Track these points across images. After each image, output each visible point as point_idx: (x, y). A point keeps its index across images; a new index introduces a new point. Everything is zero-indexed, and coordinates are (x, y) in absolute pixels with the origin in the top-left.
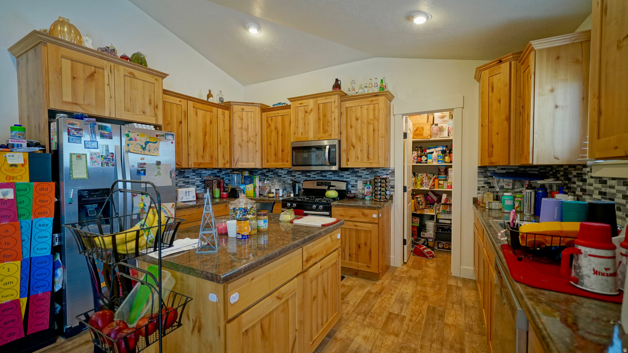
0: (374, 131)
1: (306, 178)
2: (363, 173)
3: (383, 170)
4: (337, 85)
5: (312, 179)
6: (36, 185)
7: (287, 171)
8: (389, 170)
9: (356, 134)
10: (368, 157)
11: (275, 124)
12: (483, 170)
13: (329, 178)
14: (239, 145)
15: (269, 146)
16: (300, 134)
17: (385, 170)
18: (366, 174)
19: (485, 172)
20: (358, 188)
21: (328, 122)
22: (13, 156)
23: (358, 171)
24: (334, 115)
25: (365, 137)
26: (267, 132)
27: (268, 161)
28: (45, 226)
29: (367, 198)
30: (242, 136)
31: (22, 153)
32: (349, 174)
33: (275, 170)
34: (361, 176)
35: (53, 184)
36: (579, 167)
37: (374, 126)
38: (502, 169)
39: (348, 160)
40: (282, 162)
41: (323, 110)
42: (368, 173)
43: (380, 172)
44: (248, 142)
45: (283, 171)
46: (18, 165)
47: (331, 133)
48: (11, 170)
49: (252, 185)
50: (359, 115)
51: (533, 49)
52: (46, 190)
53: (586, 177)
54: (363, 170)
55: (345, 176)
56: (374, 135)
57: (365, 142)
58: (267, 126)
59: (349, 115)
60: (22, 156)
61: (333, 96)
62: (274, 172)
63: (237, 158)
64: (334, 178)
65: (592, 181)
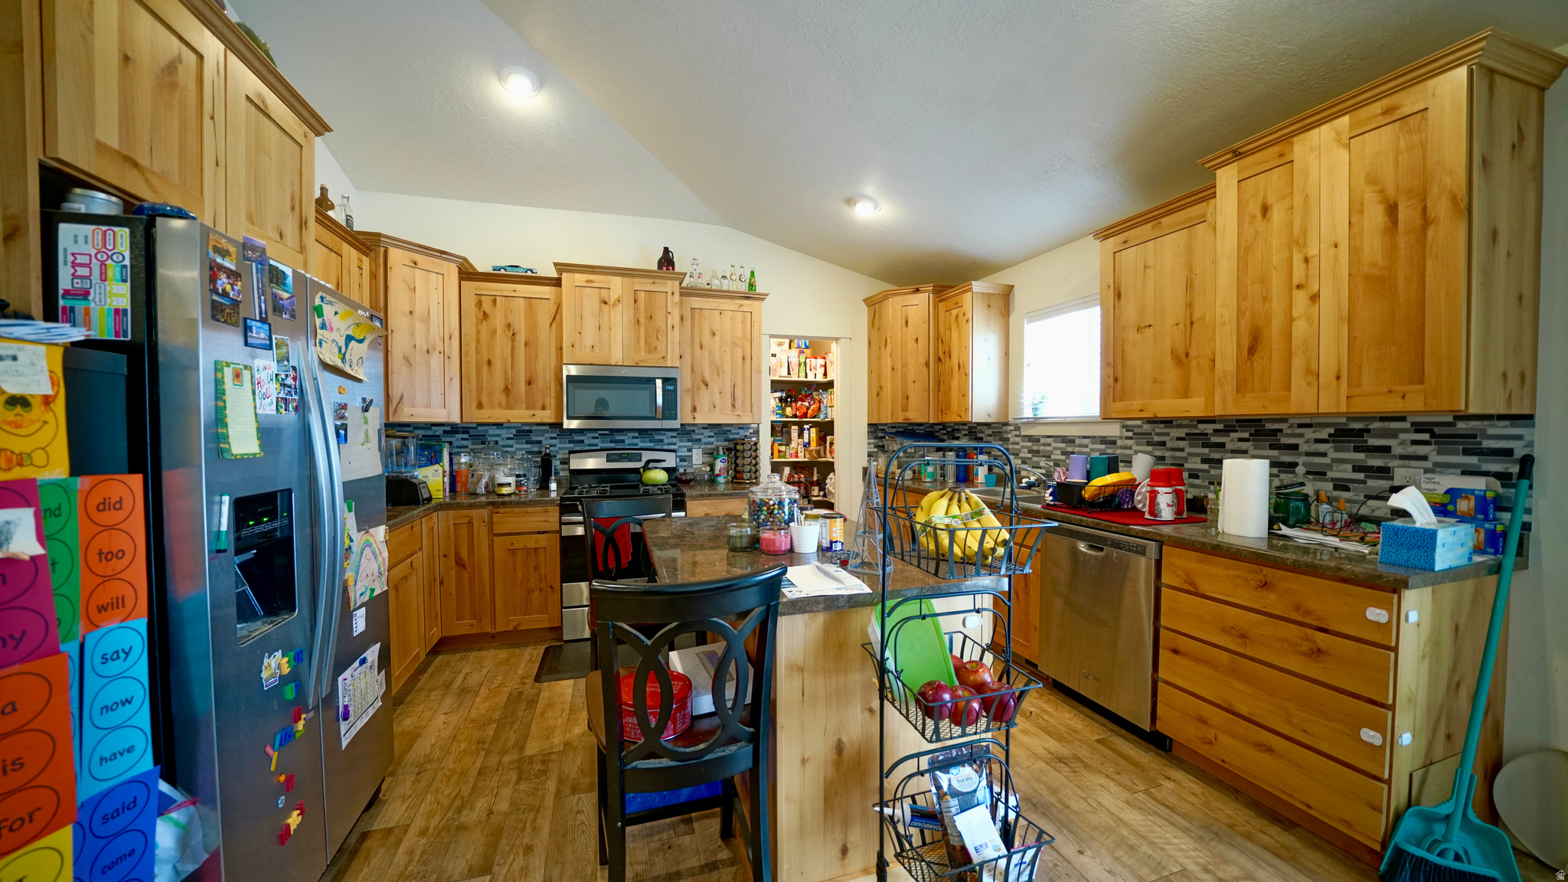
0: (744, 359)
1: (572, 445)
2: (702, 434)
3: (739, 428)
4: (667, 260)
5: (587, 448)
6: (87, 487)
7: (514, 431)
8: (749, 428)
9: (712, 363)
10: (733, 406)
11: (506, 317)
12: (875, 429)
13: (629, 445)
14: (406, 358)
15: (485, 368)
16: (589, 349)
17: (742, 428)
18: (710, 437)
19: (876, 430)
20: (694, 462)
21: (658, 332)
22: (15, 358)
23: (694, 431)
24: (672, 319)
25: (727, 368)
26: (478, 332)
27: (480, 406)
28: (122, 655)
29: (721, 479)
30: (413, 334)
31: (42, 349)
32: (676, 437)
33: (476, 428)
34: (700, 440)
35: (136, 481)
36: (997, 425)
37: (743, 351)
38: (892, 427)
39: (694, 409)
40: (527, 408)
41: (645, 307)
42: (712, 434)
43: (734, 431)
44: (428, 352)
45: (503, 432)
46: (30, 399)
47: (664, 354)
48: (10, 423)
49: (437, 467)
50: (716, 327)
51: (970, 290)
52: (118, 506)
53: (1009, 436)
54: (703, 428)
55: (666, 441)
56: (743, 366)
57: (728, 377)
58: (477, 318)
59: (697, 324)
60: (44, 363)
61: (669, 282)
62: (472, 432)
63: (400, 395)
64: (641, 445)
65: (1018, 439)
